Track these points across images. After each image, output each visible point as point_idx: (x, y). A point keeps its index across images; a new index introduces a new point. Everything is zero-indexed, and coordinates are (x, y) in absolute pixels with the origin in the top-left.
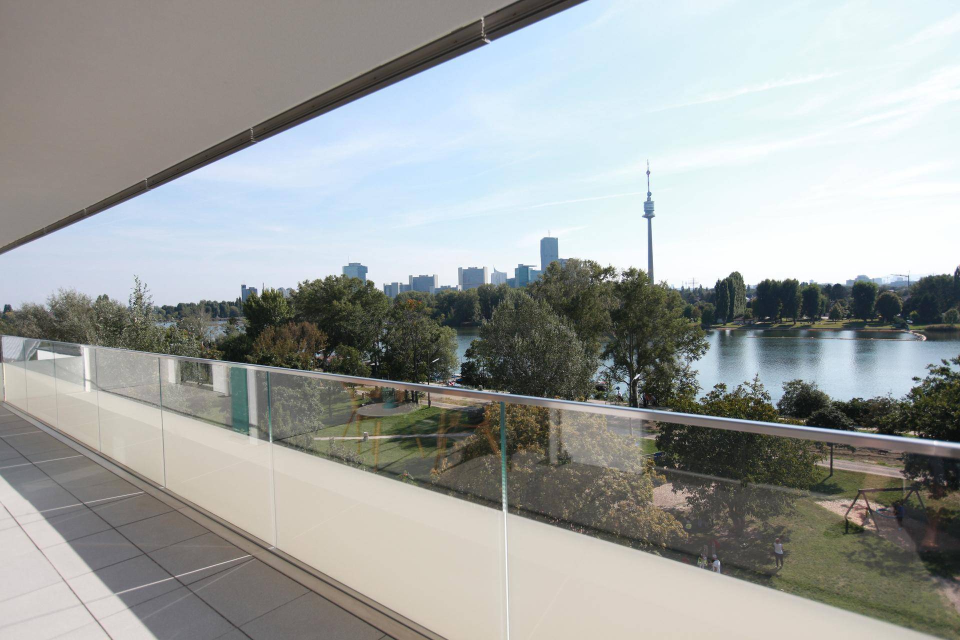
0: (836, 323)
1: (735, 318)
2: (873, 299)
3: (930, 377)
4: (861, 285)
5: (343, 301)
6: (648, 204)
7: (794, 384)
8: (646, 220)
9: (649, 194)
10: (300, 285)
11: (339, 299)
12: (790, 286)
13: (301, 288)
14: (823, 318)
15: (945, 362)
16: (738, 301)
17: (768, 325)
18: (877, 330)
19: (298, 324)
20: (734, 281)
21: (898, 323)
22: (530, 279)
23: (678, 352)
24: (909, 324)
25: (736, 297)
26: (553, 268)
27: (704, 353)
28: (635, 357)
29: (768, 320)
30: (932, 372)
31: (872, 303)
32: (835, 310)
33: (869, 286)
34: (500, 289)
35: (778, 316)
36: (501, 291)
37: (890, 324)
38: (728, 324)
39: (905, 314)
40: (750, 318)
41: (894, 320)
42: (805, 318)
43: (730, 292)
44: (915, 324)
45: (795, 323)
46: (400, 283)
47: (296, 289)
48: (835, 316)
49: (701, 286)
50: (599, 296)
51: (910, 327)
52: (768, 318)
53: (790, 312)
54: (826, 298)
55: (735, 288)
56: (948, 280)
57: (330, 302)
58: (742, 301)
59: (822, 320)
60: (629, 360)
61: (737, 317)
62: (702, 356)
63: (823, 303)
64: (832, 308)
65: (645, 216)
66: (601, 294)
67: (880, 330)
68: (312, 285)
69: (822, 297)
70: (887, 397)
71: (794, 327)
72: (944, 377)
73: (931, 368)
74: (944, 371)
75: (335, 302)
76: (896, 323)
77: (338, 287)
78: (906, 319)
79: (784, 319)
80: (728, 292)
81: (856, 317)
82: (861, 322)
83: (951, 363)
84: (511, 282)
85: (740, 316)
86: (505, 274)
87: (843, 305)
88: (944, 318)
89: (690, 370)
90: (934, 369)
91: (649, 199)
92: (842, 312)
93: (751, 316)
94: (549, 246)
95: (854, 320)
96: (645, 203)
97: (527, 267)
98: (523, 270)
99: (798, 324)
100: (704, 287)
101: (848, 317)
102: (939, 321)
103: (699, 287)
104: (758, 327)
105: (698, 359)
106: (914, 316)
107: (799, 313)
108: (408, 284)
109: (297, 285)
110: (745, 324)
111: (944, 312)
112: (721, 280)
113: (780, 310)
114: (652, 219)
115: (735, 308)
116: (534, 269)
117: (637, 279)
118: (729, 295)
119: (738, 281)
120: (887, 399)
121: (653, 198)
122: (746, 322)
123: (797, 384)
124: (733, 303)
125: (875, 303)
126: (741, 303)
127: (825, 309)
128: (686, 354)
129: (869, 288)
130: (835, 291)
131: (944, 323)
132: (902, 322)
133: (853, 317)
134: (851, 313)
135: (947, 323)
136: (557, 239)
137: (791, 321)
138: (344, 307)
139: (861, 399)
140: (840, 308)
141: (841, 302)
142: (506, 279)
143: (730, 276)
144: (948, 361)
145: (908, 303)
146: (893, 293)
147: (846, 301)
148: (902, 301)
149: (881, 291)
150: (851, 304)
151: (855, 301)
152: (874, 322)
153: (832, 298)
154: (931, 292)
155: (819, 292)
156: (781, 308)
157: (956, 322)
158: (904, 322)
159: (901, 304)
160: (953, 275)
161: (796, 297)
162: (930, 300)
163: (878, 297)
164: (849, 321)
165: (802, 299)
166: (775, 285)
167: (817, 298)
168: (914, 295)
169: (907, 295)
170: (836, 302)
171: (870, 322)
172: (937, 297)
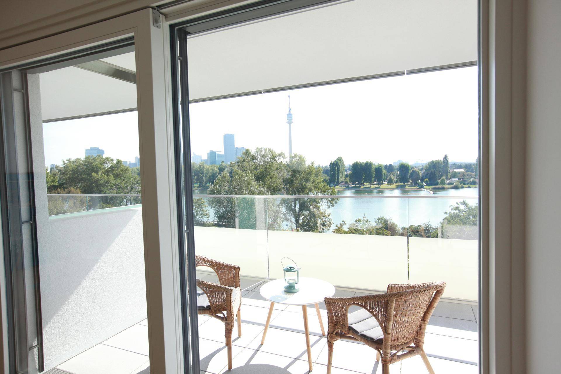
0: (391, 185)
1: (340, 183)
2: (408, 172)
3: (451, 212)
4: (403, 165)
5: (100, 174)
6: (290, 115)
7: (380, 219)
8: (288, 124)
9: (290, 109)
10: (63, 162)
11: (97, 172)
12: (368, 165)
13: (64, 164)
14: (384, 182)
15: (458, 204)
16: (341, 173)
17: (358, 187)
18: (410, 189)
19: (65, 190)
20: (339, 162)
21: (420, 185)
22: (217, 160)
23: (322, 202)
24: (425, 185)
25: (340, 172)
26: (247, 152)
27: (336, 203)
28: (297, 206)
29: (357, 184)
30: (452, 209)
31: (408, 175)
32: (391, 178)
33: (407, 165)
34: (200, 166)
35: (362, 182)
36: (200, 167)
37: (416, 186)
38: (336, 187)
39: (422, 180)
40: (348, 183)
41: (418, 184)
42: (375, 183)
43: (337, 168)
44: (427, 185)
45: (371, 186)
46: (129, 162)
47: (61, 165)
48: (390, 182)
49: (319, 165)
50: (276, 170)
51: (425, 187)
52: (357, 183)
53: (369, 179)
54: (386, 172)
55: (340, 166)
56: (441, 163)
57: (89, 174)
58: (343, 173)
59: (384, 184)
60: (293, 208)
61: (341, 183)
62: (335, 204)
63: (384, 174)
64: (389, 177)
65: (288, 123)
66: (278, 169)
67: (412, 189)
68: (74, 162)
69: (384, 171)
70: (428, 223)
71: (371, 188)
72: (457, 211)
73: (452, 207)
74: (457, 208)
75: (94, 174)
76: (418, 185)
77: (95, 163)
78: (423, 183)
79: (365, 184)
80: (337, 169)
81: (401, 182)
82: (403, 185)
83: (460, 204)
84: (206, 161)
85: (342, 182)
86: (201, 157)
87: (394, 176)
88: (439, 182)
89: (327, 213)
90: (453, 207)
91: (290, 112)
92: (394, 180)
93: (349, 182)
94: (229, 139)
95: (399, 184)
96: (288, 115)
97: (215, 152)
98: (212, 154)
99: (373, 186)
100: (321, 166)
101: (396, 182)
102: (437, 184)
103: (318, 166)
104: (352, 188)
105: (333, 206)
106: (426, 181)
107: (373, 180)
108: (135, 162)
109: (62, 162)
110: (346, 186)
111: (439, 179)
112: (333, 161)
113: (364, 179)
114: (291, 124)
115: (340, 178)
116: (219, 153)
117: (298, 160)
118: (337, 170)
119: (341, 162)
120: (427, 225)
121: (292, 112)
122: (346, 185)
123: (381, 219)
124: (339, 175)
125: (409, 174)
126: (343, 174)
127: (385, 178)
128: (326, 203)
129: (407, 166)
130: (390, 168)
131: (439, 185)
132: (421, 185)
133: (399, 182)
134: (398, 180)
135: (441, 185)
136: (234, 135)
137: (369, 185)
138: (100, 178)
139: (414, 225)
140: (393, 178)
141: (393, 174)
142: (202, 160)
143: (337, 159)
144: (459, 203)
145: (423, 175)
146: (416, 169)
147: (395, 173)
148: (421, 173)
149: (412, 168)
150: (398, 175)
151: (399, 174)
152: (409, 185)
153: (388, 172)
154: (434, 169)
155: (383, 168)
156: (364, 177)
157: (444, 184)
158: (422, 184)
159: (421, 175)
160: (442, 160)
161: (371, 171)
162: (433, 173)
163: (410, 172)
164: (397, 184)
165: (374, 173)
166: (361, 164)
167: (382, 171)
168: (426, 170)
169: (422, 170)
170: (390, 174)
171: (407, 185)
172: (436, 171)
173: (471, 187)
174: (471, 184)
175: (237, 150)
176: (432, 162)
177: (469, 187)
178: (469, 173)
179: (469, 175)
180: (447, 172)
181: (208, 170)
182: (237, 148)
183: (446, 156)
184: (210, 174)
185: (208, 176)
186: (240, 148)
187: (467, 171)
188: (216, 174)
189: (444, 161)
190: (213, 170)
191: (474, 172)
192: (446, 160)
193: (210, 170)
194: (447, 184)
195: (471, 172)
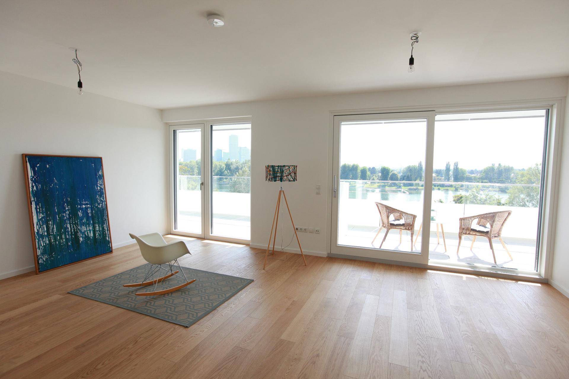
0: (374, 185)
4: (384, 168)
12: (355, 167)
21: (398, 186)
22: (222, 157)
31: (388, 177)
37: (395, 186)
39: (400, 182)
41: (397, 184)
44: (404, 186)
48: (373, 182)
51: (402, 187)
56: (416, 168)
59: (368, 183)
63: (368, 175)
64: (372, 178)
69: (368, 173)
82: (383, 185)
87: (376, 177)
88: (414, 184)
95: (381, 184)
97: (221, 150)
101: (378, 182)
102: (412, 185)
116: (225, 151)
127: (369, 178)
129: (388, 170)
130: (373, 170)
133: (380, 182)
135: (415, 186)
136: (237, 137)
145: (401, 177)
146: (395, 172)
147: (377, 175)
148: (399, 176)
149: (392, 171)
150: (380, 177)
151: (381, 175)
152: (388, 185)
153: (372, 173)
154: (410, 173)
155: (367, 170)
156: (351, 177)
157: (418, 186)
158: (400, 185)
159: (399, 177)
160: (418, 165)
161: (357, 172)
162: (410, 176)
163: (390, 174)
164: (379, 184)
165: (360, 174)
166: (349, 167)
167: (366, 172)
168: (403, 173)
169: (399, 173)
170: (373, 175)
171: (387, 185)
172: (412, 175)
173: (440, 189)
174: (441, 186)
175: (240, 149)
176: (409, 167)
177: (439, 189)
178: (438, 177)
179: (439, 179)
180: (421, 175)
181: (217, 165)
182: (241, 148)
183: (421, 162)
184: (218, 169)
185: (216, 171)
186: (243, 147)
187: (437, 176)
188: (223, 169)
189: (419, 166)
190: (221, 166)
191: (443, 176)
192: (421, 166)
193: (218, 165)
194: (421, 185)
195: (440, 176)
